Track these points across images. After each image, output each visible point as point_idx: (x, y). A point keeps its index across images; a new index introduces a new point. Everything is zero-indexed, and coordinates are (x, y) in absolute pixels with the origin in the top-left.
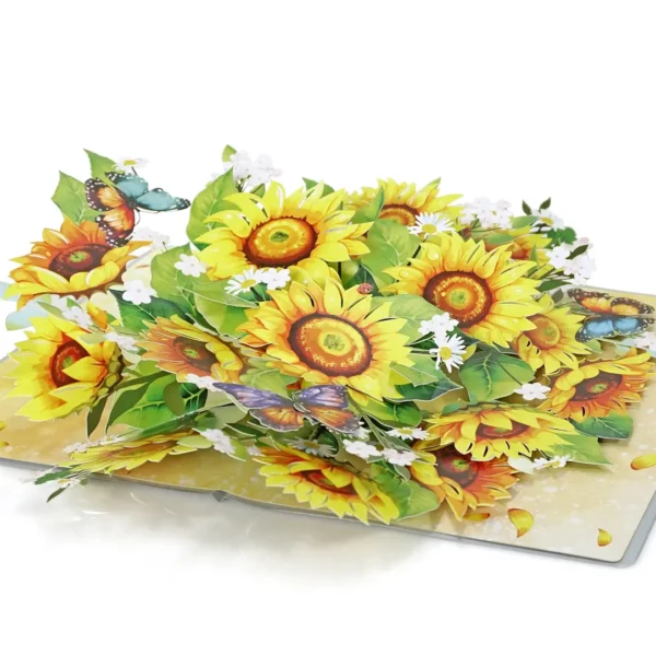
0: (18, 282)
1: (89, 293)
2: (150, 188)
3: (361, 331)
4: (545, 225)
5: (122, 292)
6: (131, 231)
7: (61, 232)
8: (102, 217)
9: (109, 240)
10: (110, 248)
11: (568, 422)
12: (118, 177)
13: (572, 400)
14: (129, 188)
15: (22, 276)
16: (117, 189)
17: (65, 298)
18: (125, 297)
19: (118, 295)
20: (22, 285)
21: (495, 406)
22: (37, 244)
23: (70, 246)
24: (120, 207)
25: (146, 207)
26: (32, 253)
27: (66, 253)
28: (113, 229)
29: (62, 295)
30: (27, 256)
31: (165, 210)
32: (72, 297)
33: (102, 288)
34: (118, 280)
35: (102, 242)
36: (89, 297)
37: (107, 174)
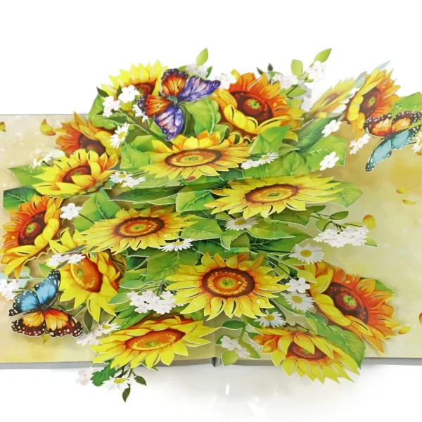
1: (348, 105)
4: (120, 376)
5: (337, 120)
6: (371, 132)
7: (394, 95)
8: (390, 118)
9: (372, 118)
10: (367, 118)
11: (42, 193)
12: (413, 132)
13: (44, 212)
15: (380, 75)
16: (405, 130)
18: (333, 121)
19: (338, 118)
20: (376, 75)
21: (89, 191)
22: (393, 82)
23: (381, 99)
24: (391, 129)
25: (382, 144)
26: (390, 80)
28: (378, 122)
31: (372, 155)
34: (344, 119)
35: (373, 115)
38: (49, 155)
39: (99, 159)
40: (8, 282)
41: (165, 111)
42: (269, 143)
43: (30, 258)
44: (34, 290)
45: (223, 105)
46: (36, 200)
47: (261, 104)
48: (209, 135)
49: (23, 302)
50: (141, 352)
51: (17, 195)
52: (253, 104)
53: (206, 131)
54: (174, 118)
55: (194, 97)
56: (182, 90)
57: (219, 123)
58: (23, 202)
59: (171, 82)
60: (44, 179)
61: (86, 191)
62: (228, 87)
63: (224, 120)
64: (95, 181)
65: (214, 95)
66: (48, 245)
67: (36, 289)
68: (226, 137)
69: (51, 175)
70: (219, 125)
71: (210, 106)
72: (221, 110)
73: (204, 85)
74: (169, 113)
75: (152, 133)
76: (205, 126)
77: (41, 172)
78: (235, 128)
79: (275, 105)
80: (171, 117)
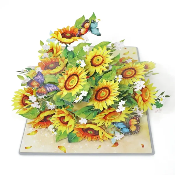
0: (55, 33)
2: (97, 28)
3: (77, 84)
5: (68, 46)
6: (83, 35)
7: (71, 28)
8: (81, 29)
9: (77, 34)
10: (75, 36)
11: (72, 130)
12: (93, 22)
14: (93, 25)
15: (56, 33)
16: (90, 24)
17: (58, 41)
18: (67, 48)
19: (67, 46)
20: (55, 34)
22: (64, 28)
23: (69, 32)
24: (87, 29)
25: (91, 31)
26: (62, 29)
27: (67, 32)
28: (80, 33)
29: (58, 40)
30: (60, 30)
31: (94, 34)
32: (59, 42)
33: (65, 43)
34: (70, 44)
35: (75, 34)
36: (62, 44)
37: (92, 20)
38: (51, 130)
39: (57, 114)
40: (116, 137)
41: (46, 88)
42: (73, 62)
43: (105, 131)
44: (120, 129)
45: (49, 73)
46: (75, 132)
47: (52, 64)
48: (60, 79)
49: (125, 131)
50: (149, 96)
51: (72, 138)
52: (51, 66)
53: (58, 80)
54: (50, 86)
55: (42, 80)
56: (38, 82)
57: (56, 76)
58: (76, 136)
59: (33, 85)
60: (65, 130)
61: (73, 117)
62: (42, 70)
63: (55, 74)
64: (69, 115)
65: (44, 74)
66: (100, 126)
67: (119, 128)
68: (62, 75)
69: (62, 128)
70: (57, 76)
71: (48, 77)
72: (51, 74)
73: (39, 76)
74: (47, 88)
75: (53, 95)
76: (56, 79)
77: (60, 131)
78: (60, 72)
79: (54, 60)
80: (49, 87)
